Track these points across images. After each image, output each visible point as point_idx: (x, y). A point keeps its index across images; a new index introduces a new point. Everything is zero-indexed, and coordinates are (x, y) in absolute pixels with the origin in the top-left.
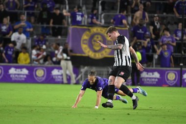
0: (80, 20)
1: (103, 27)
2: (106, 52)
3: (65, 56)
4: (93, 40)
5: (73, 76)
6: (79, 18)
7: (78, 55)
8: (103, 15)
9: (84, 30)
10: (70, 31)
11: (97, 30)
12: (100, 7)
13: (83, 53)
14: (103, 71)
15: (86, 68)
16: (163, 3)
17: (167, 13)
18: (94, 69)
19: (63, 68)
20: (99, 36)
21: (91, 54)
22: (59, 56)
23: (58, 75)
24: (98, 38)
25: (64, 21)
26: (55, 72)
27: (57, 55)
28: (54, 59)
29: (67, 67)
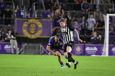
0: (23, 15)
1: (36, 19)
2: (38, 34)
3: (13, 37)
4: (30, 27)
5: (18, 49)
7: (20, 36)
8: (36, 12)
9: (25, 21)
10: (16, 22)
11: (32, 21)
12: (34, 7)
13: (24, 35)
14: (36, 46)
15: (26, 44)
17: (76, 10)
18: (31, 45)
19: (11, 44)
20: (34, 25)
21: (29, 36)
22: (9, 37)
23: (8, 49)
24: (33, 26)
25: (12, 15)
26: (6, 47)
27: (7, 36)
28: (6, 39)
29: (14, 43)
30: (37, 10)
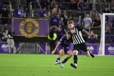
0: (20, 14)
1: (33, 18)
2: (35, 33)
3: (10, 36)
5: (15, 48)
6: (19, 13)
7: (17, 35)
8: (33, 11)
9: (21, 20)
10: (13, 21)
11: (29, 20)
12: (31, 6)
13: (21, 34)
14: (33, 45)
15: (22, 43)
16: (70, 4)
17: (72, 10)
18: (28, 44)
21: (26, 35)
22: (6, 36)
23: (5, 48)
24: (30, 25)
25: (9, 14)
27: (4, 35)
28: (3, 38)
29: (11, 43)
30: (34, 9)
